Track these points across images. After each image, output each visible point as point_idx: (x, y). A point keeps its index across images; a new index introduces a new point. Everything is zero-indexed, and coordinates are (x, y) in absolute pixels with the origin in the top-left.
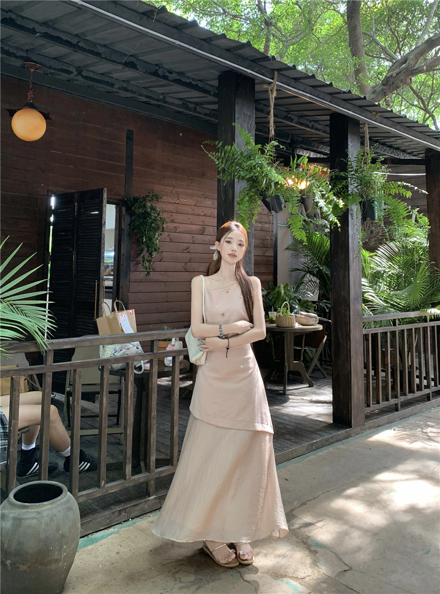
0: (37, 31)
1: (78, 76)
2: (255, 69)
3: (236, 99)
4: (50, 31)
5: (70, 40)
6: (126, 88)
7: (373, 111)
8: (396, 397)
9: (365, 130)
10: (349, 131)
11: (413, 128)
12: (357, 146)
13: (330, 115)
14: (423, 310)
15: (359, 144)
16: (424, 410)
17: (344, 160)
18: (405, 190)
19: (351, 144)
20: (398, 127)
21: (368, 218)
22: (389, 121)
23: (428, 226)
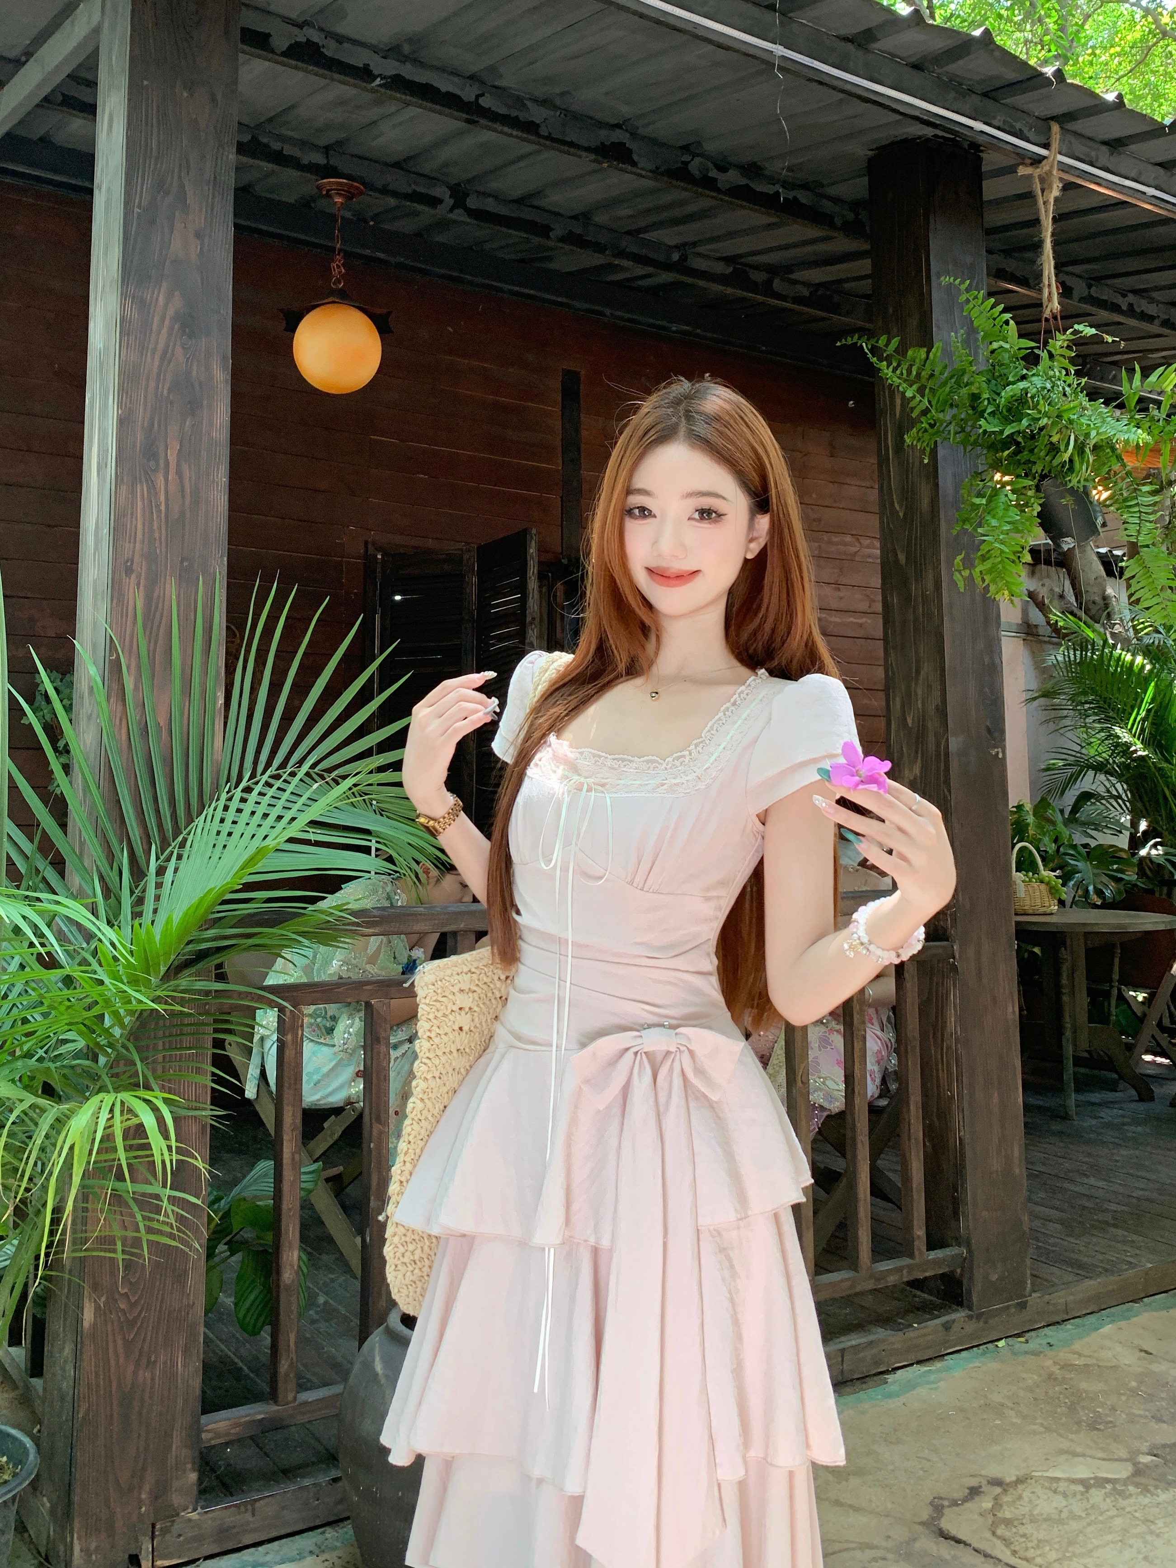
0: (376, 72)
1: (457, 211)
2: (994, 118)
3: (932, 221)
4: (408, 71)
5: (457, 91)
6: (580, 236)
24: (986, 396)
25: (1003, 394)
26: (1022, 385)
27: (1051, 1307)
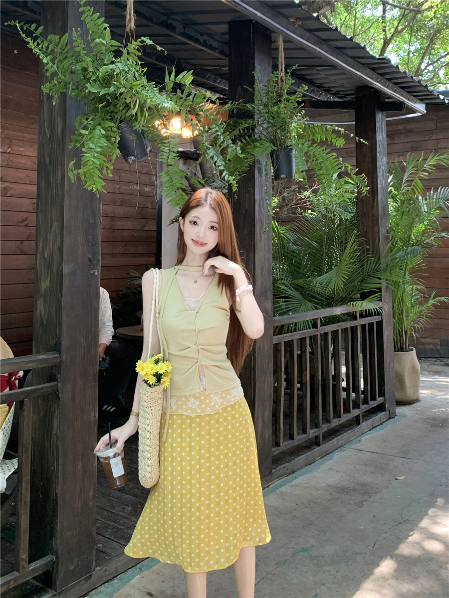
7: (291, 17)
8: (317, 426)
9: (279, 46)
10: (256, 46)
11: (344, 51)
12: (267, 71)
13: (229, 23)
14: (352, 303)
15: (271, 69)
16: (352, 439)
17: (249, 89)
18: (336, 136)
19: (259, 67)
20: (324, 47)
21: (282, 176)
22: (312, 35)
23: (367, 186)
24: (90, 70)
25: (101, 70)
26: (112, 66)
27: (107, 572)
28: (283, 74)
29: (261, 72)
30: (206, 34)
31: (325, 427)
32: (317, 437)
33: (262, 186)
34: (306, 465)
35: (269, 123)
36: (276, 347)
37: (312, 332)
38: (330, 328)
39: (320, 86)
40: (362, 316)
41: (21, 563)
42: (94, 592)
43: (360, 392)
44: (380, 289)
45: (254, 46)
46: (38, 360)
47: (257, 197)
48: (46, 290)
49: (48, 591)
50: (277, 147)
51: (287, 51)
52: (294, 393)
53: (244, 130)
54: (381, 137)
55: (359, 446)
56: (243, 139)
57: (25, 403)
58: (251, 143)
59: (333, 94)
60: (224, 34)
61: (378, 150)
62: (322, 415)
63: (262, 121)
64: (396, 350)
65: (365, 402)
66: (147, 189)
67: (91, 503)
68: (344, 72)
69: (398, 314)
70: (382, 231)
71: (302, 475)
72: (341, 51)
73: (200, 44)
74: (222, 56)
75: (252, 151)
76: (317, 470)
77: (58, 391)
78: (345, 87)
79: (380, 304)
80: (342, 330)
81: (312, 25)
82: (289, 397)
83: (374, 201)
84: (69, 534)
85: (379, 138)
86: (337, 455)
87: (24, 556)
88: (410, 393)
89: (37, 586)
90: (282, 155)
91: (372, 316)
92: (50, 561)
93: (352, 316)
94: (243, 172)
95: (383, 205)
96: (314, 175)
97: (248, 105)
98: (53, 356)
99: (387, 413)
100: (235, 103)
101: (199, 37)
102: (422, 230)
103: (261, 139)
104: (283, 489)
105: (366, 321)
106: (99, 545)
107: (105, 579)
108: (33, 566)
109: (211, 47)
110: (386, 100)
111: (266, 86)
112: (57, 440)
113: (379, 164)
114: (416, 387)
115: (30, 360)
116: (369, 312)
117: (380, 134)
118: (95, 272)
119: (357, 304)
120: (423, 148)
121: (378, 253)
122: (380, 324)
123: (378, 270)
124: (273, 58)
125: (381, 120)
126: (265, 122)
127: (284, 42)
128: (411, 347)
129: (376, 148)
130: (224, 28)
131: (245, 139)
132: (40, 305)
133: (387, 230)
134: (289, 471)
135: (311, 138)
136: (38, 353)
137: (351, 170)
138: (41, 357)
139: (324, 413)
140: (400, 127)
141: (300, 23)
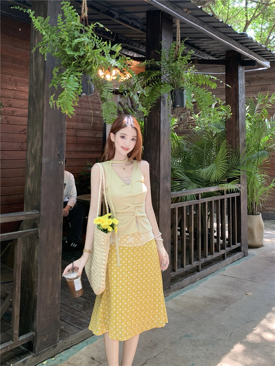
7: (185, 8)
8: (198, 260)
9: (177, 26)
10: (163, 26)
11: (218, 29)
12: (170, 41)
13: (147, 12)
14: (221, 185)
15: (172, 40)
16: (220, 268)
17: (158, 52)
18: (211, 82)
19: (164, 39)
20: (206, 26)
21: (178, 106)
22: (198, 19)
23: (230, 113)
27: (66, 344)
28: (179, 43)
29: (165, 42)
30: (133, 19)
31: (203, 261)
32: (198, 266)
33: (165, 112)
34: (190, 284)
35: (170, 73)
36: (173, 211)
37: (196, 202)
38: (207, 200)
39: (204, 51)
40: (227, 192)
41: (15, 336)
42: (58, 355)
43: (226, 240)
44: (239, 177)
45: (162, 26)
46: (26, 215)
47: (162, 118)
48: (32, 173)
49: (30, 354)
50: (175, 88)
51: (182, 29)
52: (183, 239)
53: (154, 77)
54: (242, 82)
55: (224, 273)
56: (153, 83)
57: (18, 240)
58: (159, 85)
59: (212, 55)
60: (143, 19)
61: (239, 90)
62: (202, 253)
63: (166, 72)
64: (249, 214)
65: (229, 246)
66: (97, 112)
67: (57, 302)
68: (219, 42)
69: (251, 192)
70: (241, 140)
71: (188, 289)
72: (216, 29)
73: (129, 24)
74: (143, 33)
75: (159, 91)
76: (197, 287)
77: (38, 234)
78: (220, 51)
79: (239, 185)
80: (215, 201)
81: (198, 13)
82: (181, 241)
83: (236, 122)
84: (43, 319)
85: (240, 82)
86: (210, 278)
87: (16, 332)
88: (257, 241)
89: (24, 350)
90: (178, 93)
91: (235, 193)
92: (31, 336)
93: (222, 193)
94: (153, 104)
95: (242, 124)
96: (197, 105)
97: (157, 62)
98: (35, 213)
99: (243, 253)
100: (149, 61)
101: (129, 20)
102: (267, 140)
103: (165, 83)
104: (177, 298)
105: (230, 196)
106: (62, 327)
107: (65, 348)
108: (22, 338)
109: (136, 27)
110: (245, 59)
111: (168, 51)
112: (37, 262)
113: (240, 99)
114: (262, 238)
115: (22, 214)
116: (232, 190)
117: (241, 80)
118: (61, 163)
119: (225, 186)
120: (268, 89)
121: (239, 154)
122: (239, 198)
123: (238, 164)
124: (173, 34)
125: (242, 71)
126: (168, 72)
127: (180, 23)
128: (259, 213)
129: (238, 89)
130: (144, 15)
131: (155, 83)
132: (29, 181)
133: (245, 140)
134: (180, 287)
135: (196, 82)
136: (27, 210)
137: (221, 102)
138: (28, 213)
139: (203, 252)
140: (254, 76)
141: (190, 12)
